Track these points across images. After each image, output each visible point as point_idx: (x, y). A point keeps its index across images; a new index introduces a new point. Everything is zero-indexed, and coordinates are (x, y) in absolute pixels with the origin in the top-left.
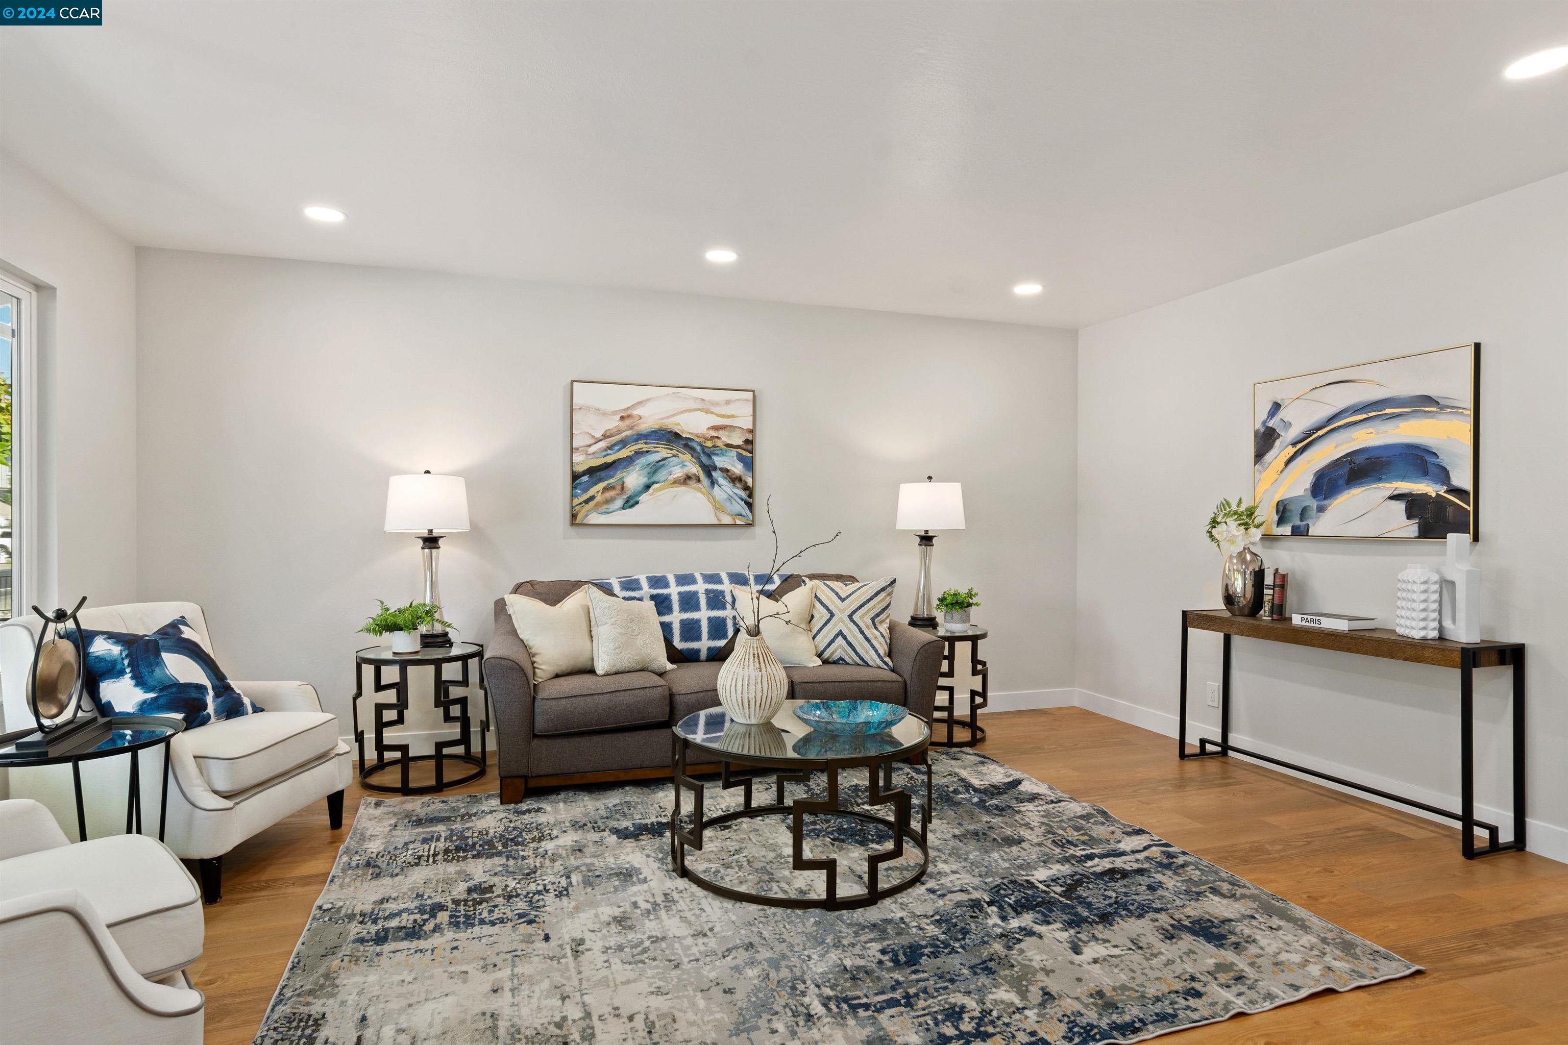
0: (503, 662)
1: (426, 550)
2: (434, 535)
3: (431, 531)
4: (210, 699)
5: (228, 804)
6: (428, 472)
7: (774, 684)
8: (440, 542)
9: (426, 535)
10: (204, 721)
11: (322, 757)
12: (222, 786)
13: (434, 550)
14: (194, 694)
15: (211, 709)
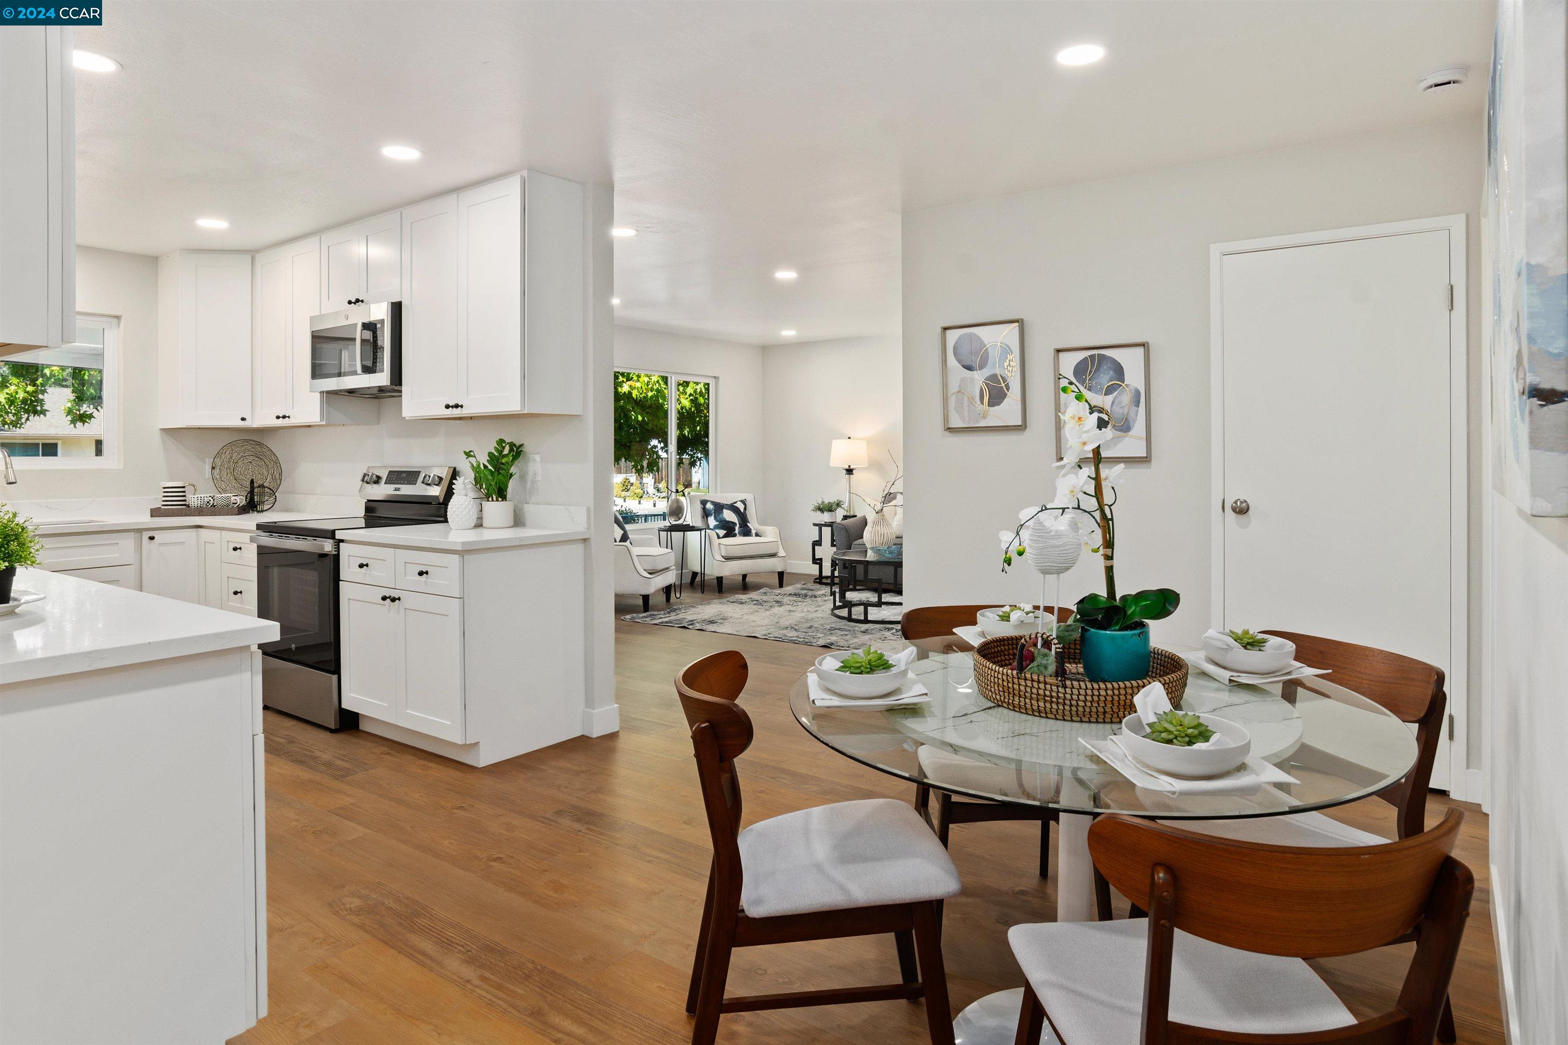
0: (840, 526)
1: (847, 475)
2: (851, 468)
3: (849, 466)
4: (737, 528)
5: (725, 560)
6: (849, 438)
7: (877, 534)
8: (854, 471)
9: (848, 468)
10: (735, 535)
11: (773, 555)
12: (723, 555)
13: (851, 475)
14: (731, 525)
15: (737, 531)
